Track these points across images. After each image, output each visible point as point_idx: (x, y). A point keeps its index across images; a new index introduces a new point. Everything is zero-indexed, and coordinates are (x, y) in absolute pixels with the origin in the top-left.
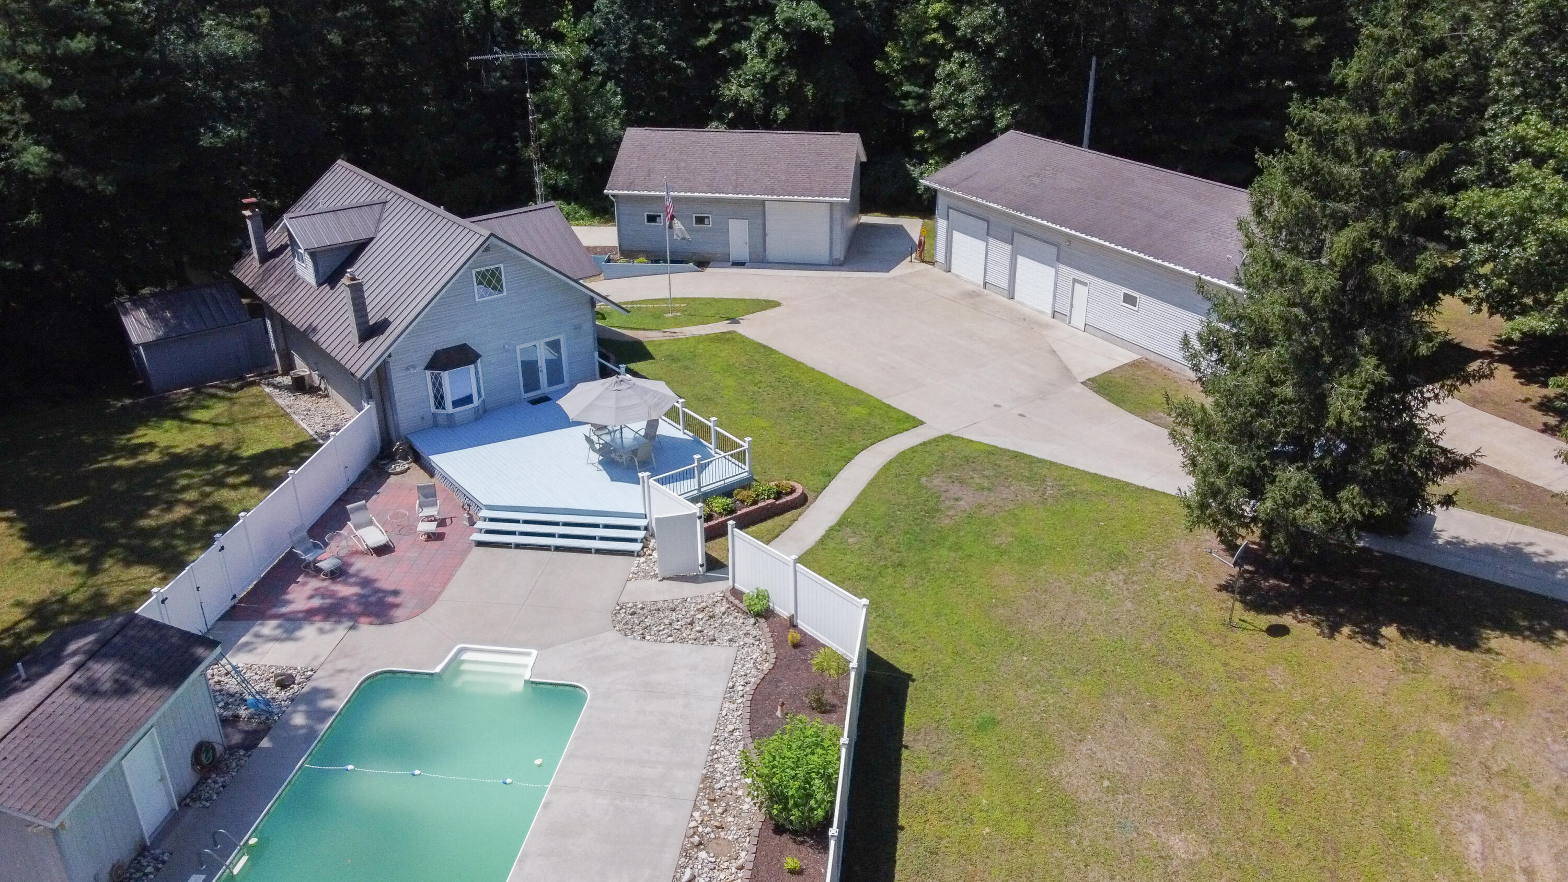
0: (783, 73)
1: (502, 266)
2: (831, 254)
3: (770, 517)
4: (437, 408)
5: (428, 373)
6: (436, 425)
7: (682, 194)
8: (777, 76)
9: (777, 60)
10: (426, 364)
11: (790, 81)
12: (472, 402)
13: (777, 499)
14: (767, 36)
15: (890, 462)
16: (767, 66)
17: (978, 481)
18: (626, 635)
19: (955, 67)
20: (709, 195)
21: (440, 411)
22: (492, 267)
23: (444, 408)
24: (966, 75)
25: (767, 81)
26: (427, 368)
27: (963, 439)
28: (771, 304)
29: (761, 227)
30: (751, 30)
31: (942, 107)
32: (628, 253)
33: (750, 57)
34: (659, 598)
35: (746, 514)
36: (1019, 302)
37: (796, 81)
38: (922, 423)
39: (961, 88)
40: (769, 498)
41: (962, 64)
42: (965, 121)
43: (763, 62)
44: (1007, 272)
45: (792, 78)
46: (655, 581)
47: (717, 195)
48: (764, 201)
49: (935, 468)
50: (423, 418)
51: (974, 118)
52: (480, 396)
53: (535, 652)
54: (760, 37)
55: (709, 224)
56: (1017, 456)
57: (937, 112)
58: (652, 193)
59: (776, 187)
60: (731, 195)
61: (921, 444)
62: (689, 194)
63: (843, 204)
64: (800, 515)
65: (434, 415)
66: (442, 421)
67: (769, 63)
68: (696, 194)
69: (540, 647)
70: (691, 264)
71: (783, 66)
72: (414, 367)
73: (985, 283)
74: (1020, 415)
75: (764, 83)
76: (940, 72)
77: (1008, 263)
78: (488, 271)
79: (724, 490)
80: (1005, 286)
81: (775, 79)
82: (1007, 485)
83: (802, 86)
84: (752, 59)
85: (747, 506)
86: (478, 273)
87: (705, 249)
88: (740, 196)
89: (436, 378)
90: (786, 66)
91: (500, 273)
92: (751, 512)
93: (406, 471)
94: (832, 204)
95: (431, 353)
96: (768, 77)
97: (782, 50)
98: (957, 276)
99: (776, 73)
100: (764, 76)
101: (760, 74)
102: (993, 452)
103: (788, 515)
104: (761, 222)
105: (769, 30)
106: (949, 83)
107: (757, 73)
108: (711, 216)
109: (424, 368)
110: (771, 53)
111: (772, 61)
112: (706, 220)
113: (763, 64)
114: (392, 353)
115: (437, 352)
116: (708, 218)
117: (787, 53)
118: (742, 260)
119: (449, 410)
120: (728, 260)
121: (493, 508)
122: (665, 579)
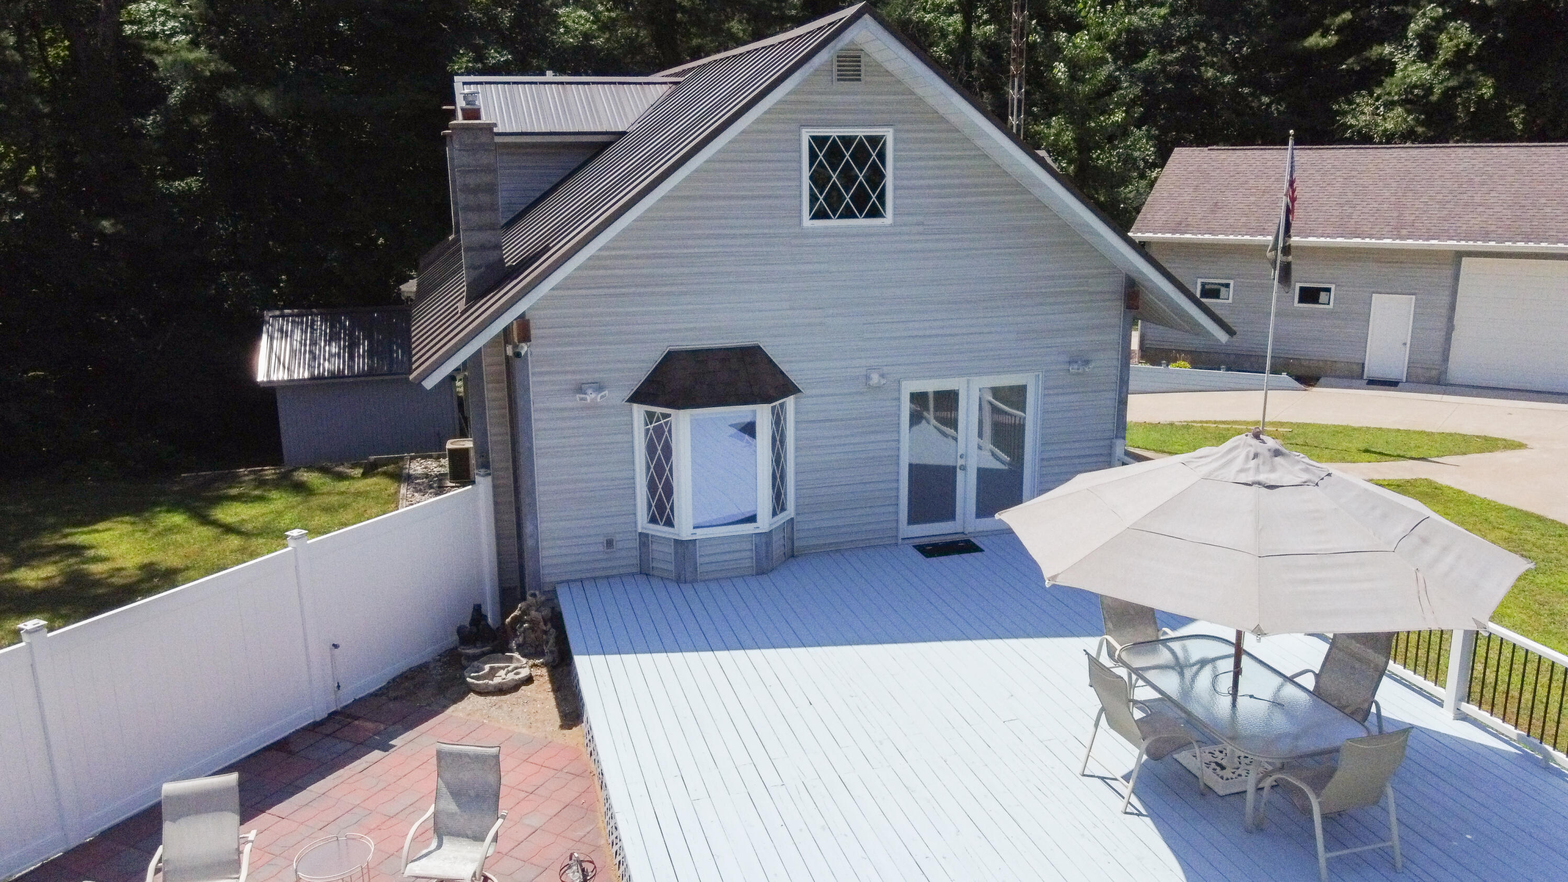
0: (1469, 84)
1: (889, 134)
4: (653, 520)
5: (639, 411)
6: (645, 571)
8: (1453, 89)
9: (1458, 63)
10: (634, 383)
12: (752, 519)
14: (1439, 25)
16: (1436, 75)
21: (659, 530)
22: (860, 132)
23: (669, 523)
25: (1434, 98)
26: (638, 397)
28: (1506, 445)
29: (1444, 311)
30: (1407, 19)
32: (1156, 353)
33: (1401, 65)
37: (1493, 97)
43: (1430, 65)
45: (1486, 91)
48: (1460, 255)
50: (610, 543)
52: (779, 504)
54: (1427, 27)
55: (1327, 303)
65: (644, 538)
66: (662, 558)
67: (1440, 68)
70: (1284, 375)
71: (1470, 72)
72: (599, 387)
75: (1428, 103)
78: (848, 141)
81: (1449, 95)
83: (1502, 108)
84: (1406, 67)
86: (819, 141)
87: (1313, 352)
89: (659, 431)
90: (1473, 71)
91: (882, 156)
93: (515, 687)
95: (651, 357)
96: (1438, 90)
97: (1468, 45)
99: (1452, 83)
100: (1429, 90)
101: (1423, 88)
104: (1445, 300)
105: (1445, 15)
107: (1415, 86)
108: (1333, 287)
109: (628, 394)
110: (1446, 46)
111: (1447, 64)
112: (1323, 296)
113: (1429, 72)
114: (533, 332)
115: (671, 358)
116: (1328, 290)
117: (1480, 47)
118: (1392, 375)
119: (684, 528)
120: (1361, 376)
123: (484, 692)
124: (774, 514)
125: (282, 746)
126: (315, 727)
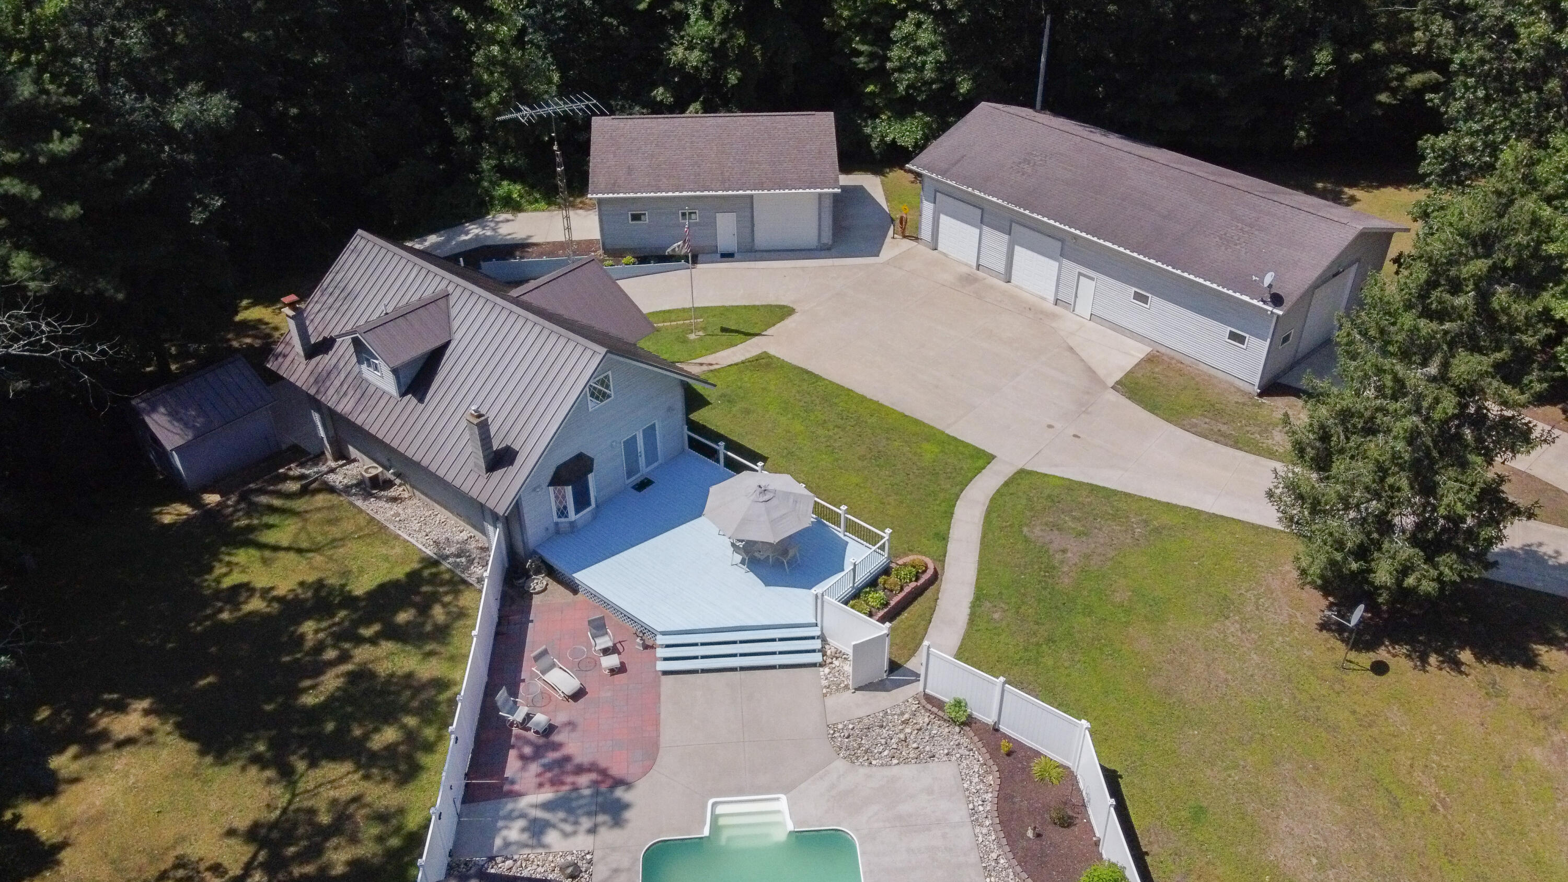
0: (732, 36)
1: (610, 373)
2: (819, 240)
3: (918, 601)
4: (559, 517)
5: (551, 488)
6: (558, 532)
7: (671, 194)
8: (725, 40)
9: (725, 23)
10: (549, 483)
11: (739, 44)
12: (589, 504)
13: (916, 580)
15: (988, 512)
16: (714, 30)
17: (1071, 525)
18: (853, 763)
19: (912, 28)
20: (697, 193)
21: (563, 520)
23: (566, 517)
24: (925, 38)
25: (716, 45)
27: (1036, 472)
28: (785, 311)
29: (749, 218)
31: (901, 70)
33: (693, 18)
34: (861, 713)
35: (899, 602)
36: (1017, 287)
37: (745, 43)
38: (993, 457)
39: (919, 51)
40: (911, 581)
41: (919, 25)
42: (925, 83)
43: (710, 24)
44: (1004, 258)
45: (741, 41)
46: (850, 693)
47: (705, 193)
48: (752, 196)
49: (1028, 513)
50: (547, 529)
51: (933, 81)
53: (783, 797)
55: (695, 219)
56: (1094, 489)
57: (896, 75)
58: (636, 195)
59: (764, 180)
60: (719, 193)
61: (1003, 485)
62: (677, 193)
63: (833, 194)
64: (938, 591)
65: (557, 524)
66: (566, 529)
67: (716, 26)
68: (684, 193)
69: (785, 790)
70: (682, 262)
71: (731, 29)
72: (540, 486)
73: (978, 267)
74: (1075, 436)
76: (894, 34)
77: (1005, 250)
79: (870, 580)
80: (1002, 270)
81: (723, 42)
82: (1098, 526)
83: (751, 47)
84: (696, 21)
85: (896, 595)
86: (591, 385)
87: (696, 243)
88: (729, 192)
89: (558, 493)
90: (733, 28)
91: (609, 380)
92: (901, 599)
93: (545, 589)
94: (820, 195)
95: (551, 470)
96: (717, 41)
97: (728, 11)
98: (945, 255)
99: (724, 36)
100: (712, 40)
101: (709, 38)
102: (1071, 486)
103: (929, 593)
104: (748, 214)
106: (907, 45)
107: (703, 36)
108: (697, 211)
110: (718, 15)
111: (719, 24)
112: (693, 215)
113: (711, 28)
115: (557, 467)
116: (695, 213)
117: (734, 13)
118: (730, 250)
119: (572, 517)
120: (716, 252)
121: (664, 633)
122: (856, 689)
123: (538, 593)
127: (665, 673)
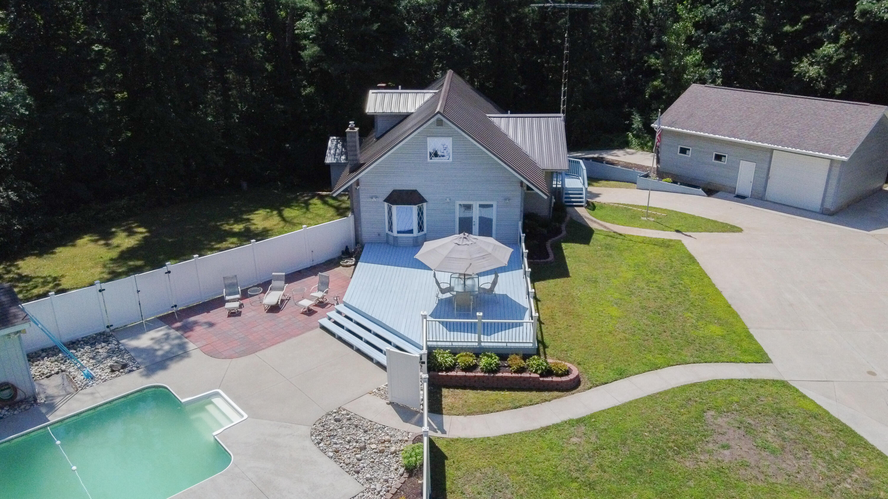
0: (849, 57)
1: (451, 139)
2: (822, 205)
3: (530, 389)
4: (389, 230)
5: (386, 204)
6: (387, 242)
7: (707, 134)
8: (843, 59)
10: (385, 197)
11: (854, 64)
12: (412, 233)
13: (542, 375)
15: (694, 385)
16: (836, 51)
17: (769, 437)
18: (312, 435)
20: (727, 138)
21: (390, 233)
23: (393, 232)
25: (832, 62)
26: (386, 201)
27: (797, 390)
28: (735, 229)
29: (766, 171)
32: (661, 174)
33: (826, 43)
35: (506, 378)
37: (860, 65)
38: (768, 361)
40: (536, 372)
43: (835, 46)
46: (384, 402)
47: (733, 139)
48: (772, 150)
49: (735, 406)
50: (379, 235)
52: (421, 228)
53: (246, 416)
55: (725, 162)
58: (685, 131)
59: (785, 139)
60: (743, 141)
61: (745, 380)
62: (711, 135)
63: (843, 162)
64: (558, 397)
65: (386, 235)
66: (391, 240)
67: (839, 48)
68: (717, 136)
69: (253, 414)
70: (700, 190)
71: (851, 52)
72: (376, 197)
75: (830, 65)
79: (500, 352)
81: (840, 62)
82: (800, 455)
83: (865, 69)
85: (511, 372)
87: (717, 180)
88: (751, 142)
89: (390, 210)
90: (854, 51)
92: (512, 377)
93: (348, 266)
94: (832, 160)
95: (389, 190)
97: (854, 38)
99: (843, 56)
100: (832, 58)
101: (829, 56)
103: (545, 395)
104: (766, 166)
107: (825, 56)
108: (727, 155)
109: (383, 199)
111: (841, 46)
112: (723, 158)
113: (834, 49)
114: (360, 184)
115: (394, 191)
116: (725, 156)
117: (860, 39)
118: (745, 194)
119: (395, 234)
120: (733, 193)
121: (347, 305)
122: (391, 403)
123: (343, 266)
124: (419, 232)
125: (299, 271)
126: (307, 269)
127: (323, 328)
